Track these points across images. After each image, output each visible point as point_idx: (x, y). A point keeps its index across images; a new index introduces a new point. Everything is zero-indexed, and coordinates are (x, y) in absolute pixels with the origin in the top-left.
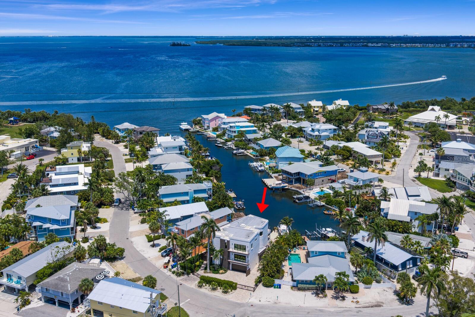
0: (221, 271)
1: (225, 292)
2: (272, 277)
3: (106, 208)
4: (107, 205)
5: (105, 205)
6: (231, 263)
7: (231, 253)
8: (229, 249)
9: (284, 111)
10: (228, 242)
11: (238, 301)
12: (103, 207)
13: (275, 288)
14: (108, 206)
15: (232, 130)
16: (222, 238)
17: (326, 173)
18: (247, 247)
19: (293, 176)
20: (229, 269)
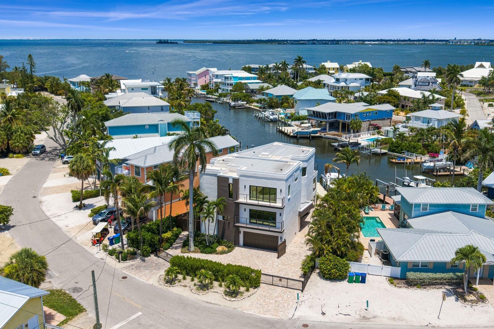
0: (220, 249)
1: (233, 294)
2: (342, 256)
3: (17, 157)
4: (19, 153)
5: (15, 153)
6: (242, 230)
7: (242, 208)
8: (237, 198)
9: (292, 71)
10: (236, 181)
11: (266, 316)
12: (11, 155)
13: (350, 281)
14: (20, 155)
15: (227, 82)
16: (221, 174)
17: (376, 113)
18: (278, 191)
19: (326, 118)
20: (237, 244)
